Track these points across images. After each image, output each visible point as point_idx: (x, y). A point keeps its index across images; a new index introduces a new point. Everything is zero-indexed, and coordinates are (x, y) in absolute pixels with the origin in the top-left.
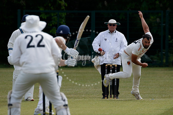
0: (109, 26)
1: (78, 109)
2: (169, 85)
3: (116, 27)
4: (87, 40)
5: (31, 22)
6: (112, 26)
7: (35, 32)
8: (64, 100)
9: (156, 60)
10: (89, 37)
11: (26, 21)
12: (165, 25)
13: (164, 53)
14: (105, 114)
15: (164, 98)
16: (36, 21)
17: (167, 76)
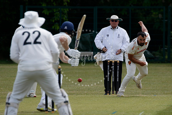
0: (111, 22)
1: (80, 105)
2: (171, 81)
3: (118, 23)
4: (89, 36)
5: (30, 18)
6: (114, 22)
11: (25, 17)
12: (167, 21)
13: (166, 49)
14: (107, 110)
16: (35, 17)
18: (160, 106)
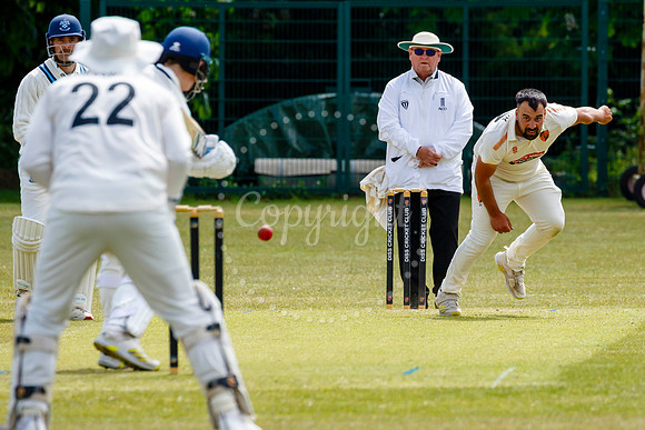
0: (413, 57)
1: (292, 347)
2: (608, 260)
3: (436, 59)
4: (323, 103)
5: (110, 39)
6: (425, 56)
7: (112, 74)
8: (209, 309)
9: (564, 173)
10: (329, 95)
11: (94, 36)
12: (594, 49)
13: (593, 147)
14: (386, 362)
15: (594, 304)
16: (126, 38)
17: (602, 229)
18: (569, 346)
